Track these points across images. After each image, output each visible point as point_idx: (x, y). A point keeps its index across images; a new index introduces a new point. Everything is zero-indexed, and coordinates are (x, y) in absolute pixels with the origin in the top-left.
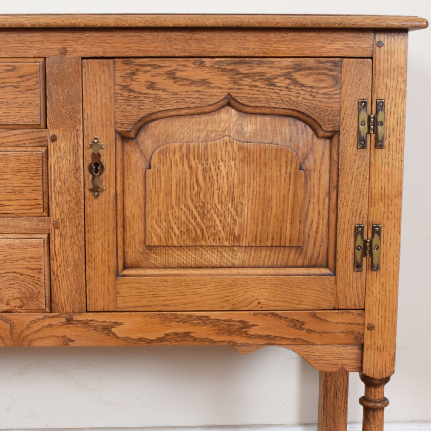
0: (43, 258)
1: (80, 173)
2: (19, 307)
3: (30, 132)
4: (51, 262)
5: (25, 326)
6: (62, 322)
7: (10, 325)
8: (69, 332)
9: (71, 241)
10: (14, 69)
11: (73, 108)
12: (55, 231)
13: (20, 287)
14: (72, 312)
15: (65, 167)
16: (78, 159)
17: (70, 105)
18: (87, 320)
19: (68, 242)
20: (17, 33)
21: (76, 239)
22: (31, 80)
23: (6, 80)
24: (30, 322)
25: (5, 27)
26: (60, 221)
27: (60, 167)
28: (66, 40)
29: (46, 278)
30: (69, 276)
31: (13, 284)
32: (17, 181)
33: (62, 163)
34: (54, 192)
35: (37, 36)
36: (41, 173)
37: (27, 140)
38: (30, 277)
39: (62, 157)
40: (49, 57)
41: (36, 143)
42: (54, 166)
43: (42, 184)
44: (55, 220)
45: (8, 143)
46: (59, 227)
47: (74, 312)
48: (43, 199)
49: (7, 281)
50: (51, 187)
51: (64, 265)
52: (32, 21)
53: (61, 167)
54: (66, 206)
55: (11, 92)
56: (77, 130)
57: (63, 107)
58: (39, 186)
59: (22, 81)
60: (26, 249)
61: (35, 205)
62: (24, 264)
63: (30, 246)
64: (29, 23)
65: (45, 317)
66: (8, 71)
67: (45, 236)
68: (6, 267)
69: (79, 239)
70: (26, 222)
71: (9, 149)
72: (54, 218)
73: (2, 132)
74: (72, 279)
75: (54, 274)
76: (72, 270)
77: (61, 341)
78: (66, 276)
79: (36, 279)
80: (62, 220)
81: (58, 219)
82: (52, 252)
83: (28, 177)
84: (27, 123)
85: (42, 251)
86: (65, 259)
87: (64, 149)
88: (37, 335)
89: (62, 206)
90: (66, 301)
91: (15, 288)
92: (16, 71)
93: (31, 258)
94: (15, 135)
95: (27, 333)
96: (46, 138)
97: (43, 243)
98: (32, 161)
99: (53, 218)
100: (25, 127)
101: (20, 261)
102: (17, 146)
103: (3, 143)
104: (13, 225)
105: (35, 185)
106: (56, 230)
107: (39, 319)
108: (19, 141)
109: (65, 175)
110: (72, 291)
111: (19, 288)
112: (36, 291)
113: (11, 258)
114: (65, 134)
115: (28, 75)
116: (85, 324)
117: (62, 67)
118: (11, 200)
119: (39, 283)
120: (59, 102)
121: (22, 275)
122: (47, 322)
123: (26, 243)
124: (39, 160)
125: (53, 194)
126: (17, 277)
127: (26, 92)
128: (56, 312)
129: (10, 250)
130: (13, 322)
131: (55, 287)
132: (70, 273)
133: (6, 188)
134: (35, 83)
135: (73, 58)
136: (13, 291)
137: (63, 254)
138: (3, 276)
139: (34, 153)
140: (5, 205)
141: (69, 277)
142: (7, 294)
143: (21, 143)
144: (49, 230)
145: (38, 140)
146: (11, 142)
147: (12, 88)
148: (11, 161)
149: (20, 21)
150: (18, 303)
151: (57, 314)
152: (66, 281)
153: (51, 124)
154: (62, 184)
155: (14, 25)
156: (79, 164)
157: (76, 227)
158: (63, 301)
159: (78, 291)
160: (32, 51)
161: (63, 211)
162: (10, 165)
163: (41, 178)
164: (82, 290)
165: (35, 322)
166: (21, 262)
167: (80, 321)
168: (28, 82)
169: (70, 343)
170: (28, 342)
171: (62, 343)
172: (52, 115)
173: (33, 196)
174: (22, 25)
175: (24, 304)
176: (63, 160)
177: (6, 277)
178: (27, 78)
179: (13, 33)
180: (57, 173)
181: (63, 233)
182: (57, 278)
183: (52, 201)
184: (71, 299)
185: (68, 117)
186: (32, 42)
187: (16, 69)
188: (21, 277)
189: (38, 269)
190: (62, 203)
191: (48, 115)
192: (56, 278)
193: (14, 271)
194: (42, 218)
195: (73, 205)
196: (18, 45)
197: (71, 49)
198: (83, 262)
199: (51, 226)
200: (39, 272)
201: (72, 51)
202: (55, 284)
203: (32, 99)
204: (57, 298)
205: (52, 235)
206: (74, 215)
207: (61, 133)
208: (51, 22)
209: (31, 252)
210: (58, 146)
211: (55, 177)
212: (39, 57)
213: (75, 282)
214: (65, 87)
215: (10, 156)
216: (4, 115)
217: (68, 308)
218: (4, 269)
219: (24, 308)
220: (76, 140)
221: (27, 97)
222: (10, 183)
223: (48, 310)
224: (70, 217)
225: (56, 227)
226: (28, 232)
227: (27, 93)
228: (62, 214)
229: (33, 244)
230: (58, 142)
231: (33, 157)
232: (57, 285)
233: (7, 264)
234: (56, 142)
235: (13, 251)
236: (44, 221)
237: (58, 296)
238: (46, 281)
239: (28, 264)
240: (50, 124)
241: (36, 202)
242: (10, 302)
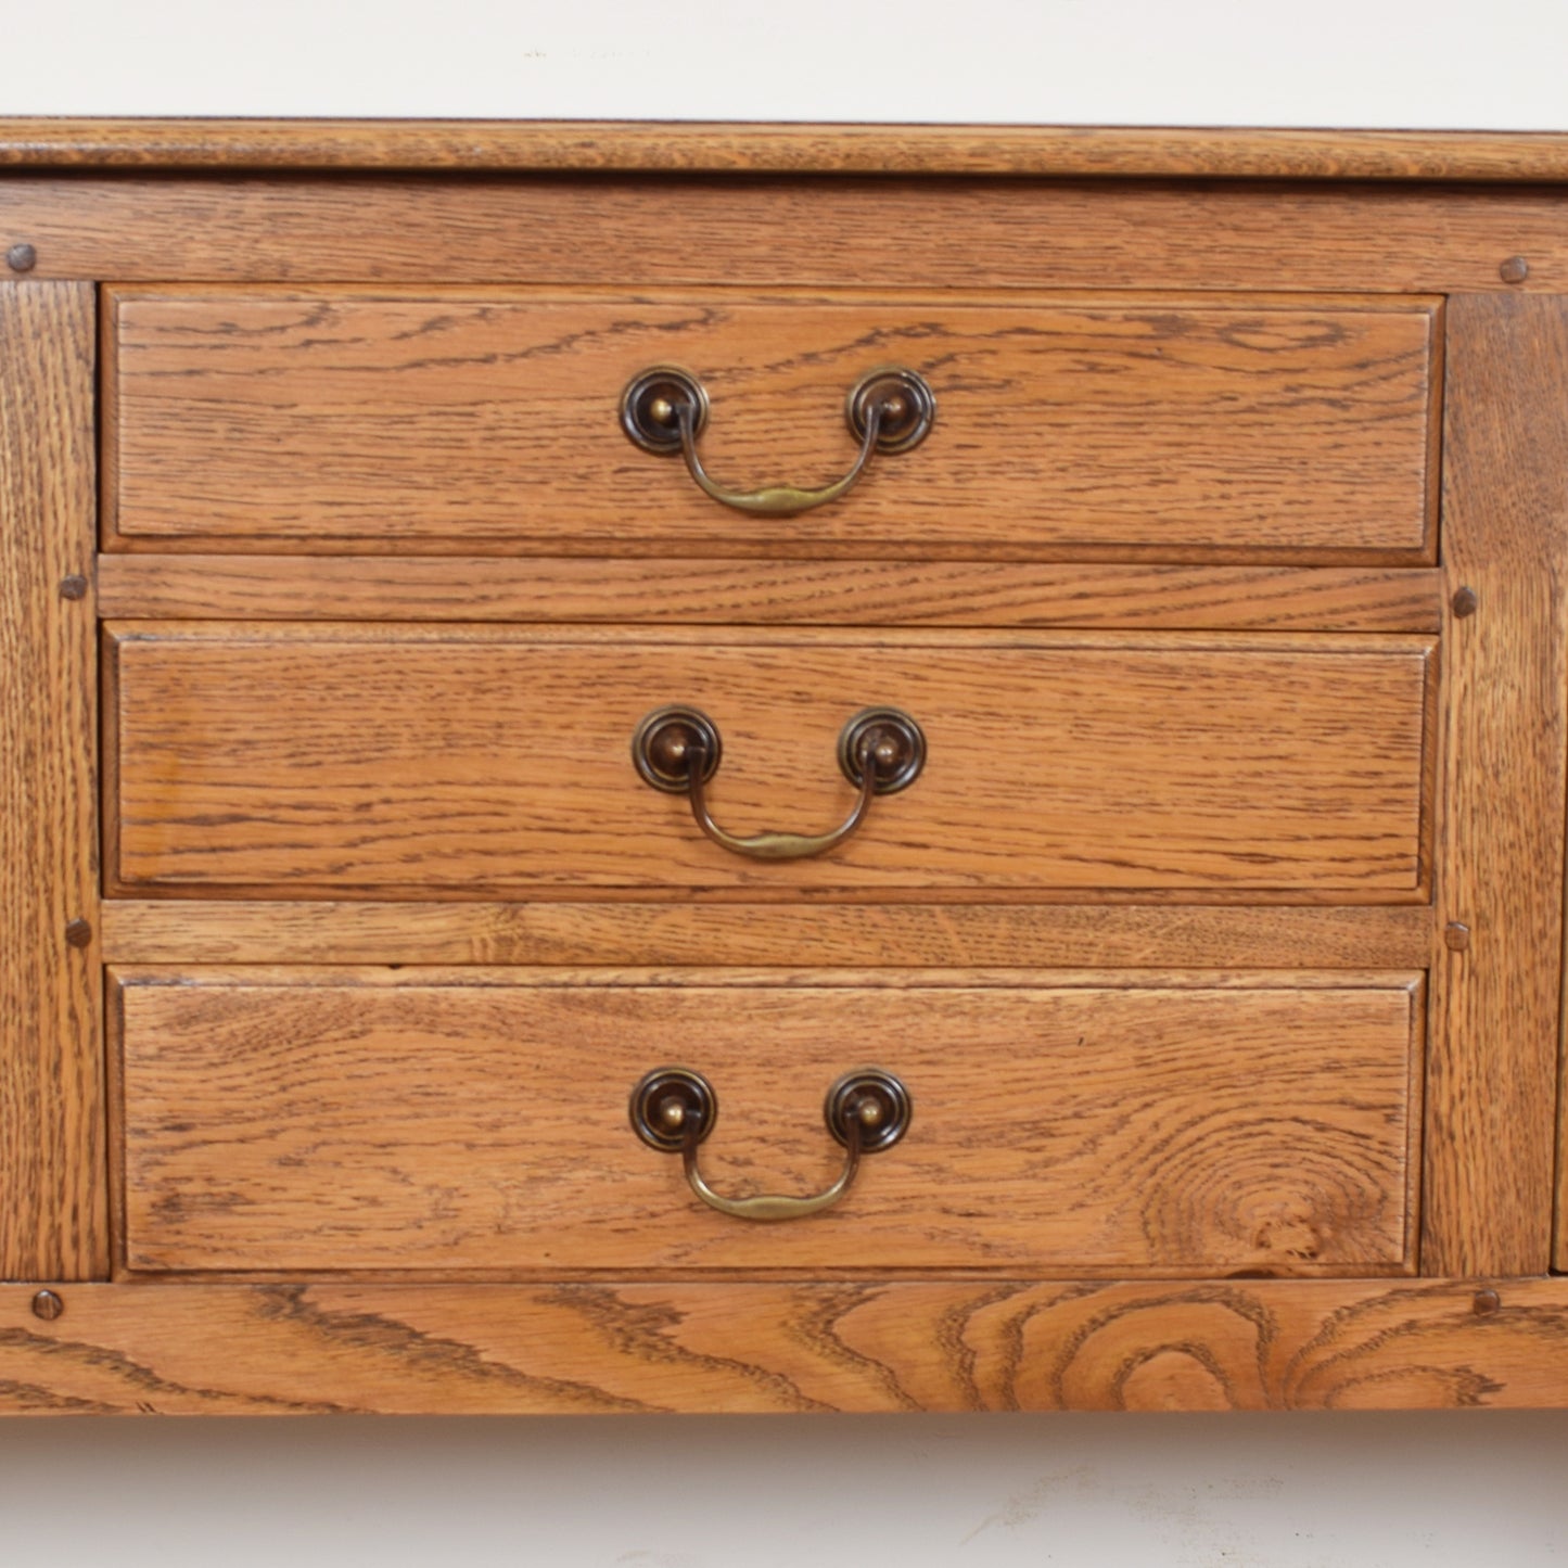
0: (1405, 1062)
1: (1557, 735)
2: (1302, 1255)
3: (1375, 579)
4: (1430, 1079)
5: (1317, 1331)
6: (1458, 1316)
7: (1260, 1326)
8: (1480, 1351)
9: (1510, 997)
10: (1336, 335)
11: (1543, 489)
12: (1450, 958)
13: (1311, 1177)
14: (1496, 1273)
15: (1501, 714)
16: (1553, 685)
17: (1531, 475)
18: (1554, 1308)
19: (1498, 1002)
20: (1343, 199)
21: (1528, 990)
22: (1395, 381)
23: (1302, 379)
24: (1337, 1313)
25: (1322, 173)
26: (1472, 921)
27: (1481, 713)
28: (1526, 231)
29: (1411, 1141)
30: (1495, 1133)
31: (1288, 1166)
32: (1328, 764)
33: (1489, 698)
34: (1456, 808)
35: (1420, 214)
36: (1419, 735)
37: (1363, 608)
38: (1351, 1139)
39: (1492, 677)
40: (1458, 294)
41: (1396, 619)
42: (1461, 709)
43: (1417, 778)
44: (1453, 918)
45: (1289, 617)
46: (1468, 944)
47: (1504, 1276)
48: (1420, 838)
49: (1264, 1151)
50: (1445, 791)
51: (1478, 1091)
52: (1428, 153)
53: (1488, 710)
54: (1498, 863)
55: (1317, 423)
56: (1554, 573)
57: (1506, 485)
58: (1409, 786)
59: (1360, 384)
60: (1343, 1027)
61: (1389, 857)
62: (1334, 1088)
63: (1358, 1018)
64: (1417, 163)
65: (1395, 1292)
66: (1311, 342)
67: (1414, 981)
68: (1261, 1099)
69: (1542, 991)
70: (1344, 924)
71: (1298, 640)
72: (1451, 908)
73: (1271, 575)
74: (1504, 1145)
75: (1439, 1127)
76: (1507, 1113)
77: (1448, 1388)
78: (1483, 1134)
79: (1374, 1144)
80: (1479, 917)
81: (1466, 914)
82: (1437, 1041)
83: (1369, 749)
84: (1376, 544)
85: (1402, 1033)
86: (1482, 1070)
87: (1499, 644)
88: (1360, 1366)
89: (1483, 865)
90: (1477, 1232)
91: (1293, 1182)
92: (1340, 344)
93: (1361, 1063)
94: (1318, 589)
95: (1323, 1355)
96: (1436, 601)
97: (1407, 1005)
98: (1387, 688)
99: (1446, 909)
100: (1364, 557)
101: (1318, 1075)
102: (1326, 631)
103: (1272, 620)
104: (1295, 937)
105: (1390, 780)
106: (1457, 956)
107: (1369, 1303)
108: (1334, 612)
109: (1498, 744)
110: (1502, 1193)
111: (1306, 1182)
112: (1373, 1191)
113: (1285, 1065)
114: (1507, 589)
115: (1386, 361)
116: (1546, 1321)
117: (1506, 331)
118: (1299, 838)
119: (1384, 1159)
120: (1491, 465)
121: (1321, 1128)
122: (1398, 1316)
123: (1345, 1006)
124: (1412, 684)
125: (1450, 817)
126: (1300, 1139)
127: (1377, 424)
128: (1436, 1276)
129: (1282, 1030)
130: (1272, 1313)
131: (1439, 1178)
132: (1499, 1124)
133: (1282, 791)
134: (1413, 391)
135: (1550, 297)
136: (1284, 1190)
137: (1478, 1049)
138: (1250, 1135)
139: (1395, 657)
140: (1275, 859)
141: (1493, 1139)
142: (1260, 1205)
143: (1341, 620)
144: (1428, 955)
145: (1405, 608)
146: (1303, 616)
147: (1323, 408)
148: (1306, 686)
149: (1382, 155)
150: (1302, 1239)
151: (1441, 1281)
152: (1484, 1152)
153: (1458, 547)
154: (1485, 777)
155: (1358, 169)
156: (1554, 702)
157: (1533, 945)
158: (1465, 1230)
159: (1524, 1193)
160: (1397, 271)
161: (1487, 884)
162: (1302, 704)
163: (1418, 755)
164: (1540, 1189)
165: (1353, 1312)
166: (1322, 1079)
167: (1526, 1310)
168: (1384, 385)
169: (1484, 1397)
170: (1322, 1393)
171: (1454, 1394)
172: (1462, 513)
173: (1385, 822)
174: (1389, 170)
175: (1323, 1244)
176: (1494, 685)
177: (1263, 1138)
178: (1383, 370)
179: (1332, 199)
180: (1472, 733)
181: (1482, 968)
182: (1448, 1142)
183: (1445, 843)
184: (1498, 1223)
185: (1523, 520)
186: (1399, 237)
187: (1343, 337)
188: (1318, 1136)
189: (1385, 1107)
190: (1482, 851)
191: (1446, 512)
192: (1443, 1144)
193: (1293, 1114)
194: (1405, 909)
195: (1525, 860)
196: (1345, 245)
197: (1545, 264)
198: (1548, 1078)
199: (1438, 940)
200: (1389, 1119)
201: (1546, 274)
202: (1438, 1164)
203: (1397, 450)
204: (1444, 1219)
205: (1439, 975)
206: (1528, 899)
207: (1494, 582)
208: (1496, 159)
209: (1364, 1040)
210: (1479, 632)
211: (1461, 750)
212: (1423, 293)
213: (1514, 1157)
214: (1515, 407)
215: (1305, 667)
216: (1288, 509)
217: (1483, 1260)
218: (1255, 1104)
219: (1322, 1259)
220: (1547, 612)
221: (1377, 444)
222: (1298, 773)
223: (1410, 1267)
224: (1510, 907)
225: (1456, 942)
226: (1350, 963)
227: (1376, 429)
228: (1483, 894)
229: (1372, 1010)
230: (1480, 617)
231: (1390, 675)
232: (1446, 1171)
233: (1266, 1087)
234: (1471, 617)
235: (1292, 1035)
236: (1411, 922)
237: (1449, 1213)
238: (1411, 1152)
239: (1350, 1089)
240: (1452, 547)
241: (1393, 846)
242: (1271, 1237)
